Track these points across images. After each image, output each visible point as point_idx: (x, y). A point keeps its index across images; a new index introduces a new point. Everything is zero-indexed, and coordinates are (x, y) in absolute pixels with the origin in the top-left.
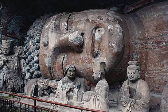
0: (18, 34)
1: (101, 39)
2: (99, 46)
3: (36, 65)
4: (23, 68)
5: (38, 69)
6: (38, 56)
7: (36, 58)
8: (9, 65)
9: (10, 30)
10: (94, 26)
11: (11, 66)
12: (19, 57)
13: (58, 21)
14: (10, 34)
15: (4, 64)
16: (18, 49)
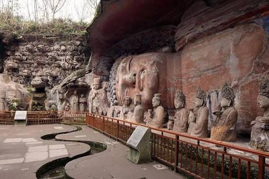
0: (106, 72)
1: (144, 78)
2: (143, 83)
3: (114, 96)
4: (108, 98)
5: (116, 99)
6: (115, 89)
7: (114, 91)
8: (98, 96)
9: (99, 70)
10: (141, 68)
11: (100, 97)
12: (105, 90)
13: (124, 64)
14: (99, 73)
15: (96, 96)
16: (105, 84)
